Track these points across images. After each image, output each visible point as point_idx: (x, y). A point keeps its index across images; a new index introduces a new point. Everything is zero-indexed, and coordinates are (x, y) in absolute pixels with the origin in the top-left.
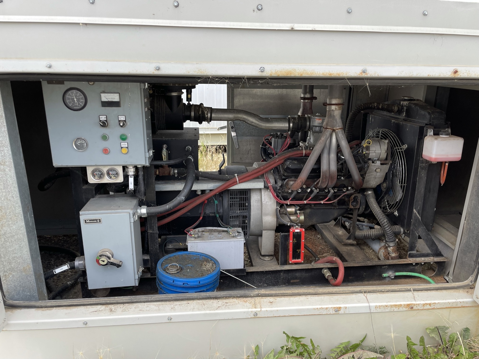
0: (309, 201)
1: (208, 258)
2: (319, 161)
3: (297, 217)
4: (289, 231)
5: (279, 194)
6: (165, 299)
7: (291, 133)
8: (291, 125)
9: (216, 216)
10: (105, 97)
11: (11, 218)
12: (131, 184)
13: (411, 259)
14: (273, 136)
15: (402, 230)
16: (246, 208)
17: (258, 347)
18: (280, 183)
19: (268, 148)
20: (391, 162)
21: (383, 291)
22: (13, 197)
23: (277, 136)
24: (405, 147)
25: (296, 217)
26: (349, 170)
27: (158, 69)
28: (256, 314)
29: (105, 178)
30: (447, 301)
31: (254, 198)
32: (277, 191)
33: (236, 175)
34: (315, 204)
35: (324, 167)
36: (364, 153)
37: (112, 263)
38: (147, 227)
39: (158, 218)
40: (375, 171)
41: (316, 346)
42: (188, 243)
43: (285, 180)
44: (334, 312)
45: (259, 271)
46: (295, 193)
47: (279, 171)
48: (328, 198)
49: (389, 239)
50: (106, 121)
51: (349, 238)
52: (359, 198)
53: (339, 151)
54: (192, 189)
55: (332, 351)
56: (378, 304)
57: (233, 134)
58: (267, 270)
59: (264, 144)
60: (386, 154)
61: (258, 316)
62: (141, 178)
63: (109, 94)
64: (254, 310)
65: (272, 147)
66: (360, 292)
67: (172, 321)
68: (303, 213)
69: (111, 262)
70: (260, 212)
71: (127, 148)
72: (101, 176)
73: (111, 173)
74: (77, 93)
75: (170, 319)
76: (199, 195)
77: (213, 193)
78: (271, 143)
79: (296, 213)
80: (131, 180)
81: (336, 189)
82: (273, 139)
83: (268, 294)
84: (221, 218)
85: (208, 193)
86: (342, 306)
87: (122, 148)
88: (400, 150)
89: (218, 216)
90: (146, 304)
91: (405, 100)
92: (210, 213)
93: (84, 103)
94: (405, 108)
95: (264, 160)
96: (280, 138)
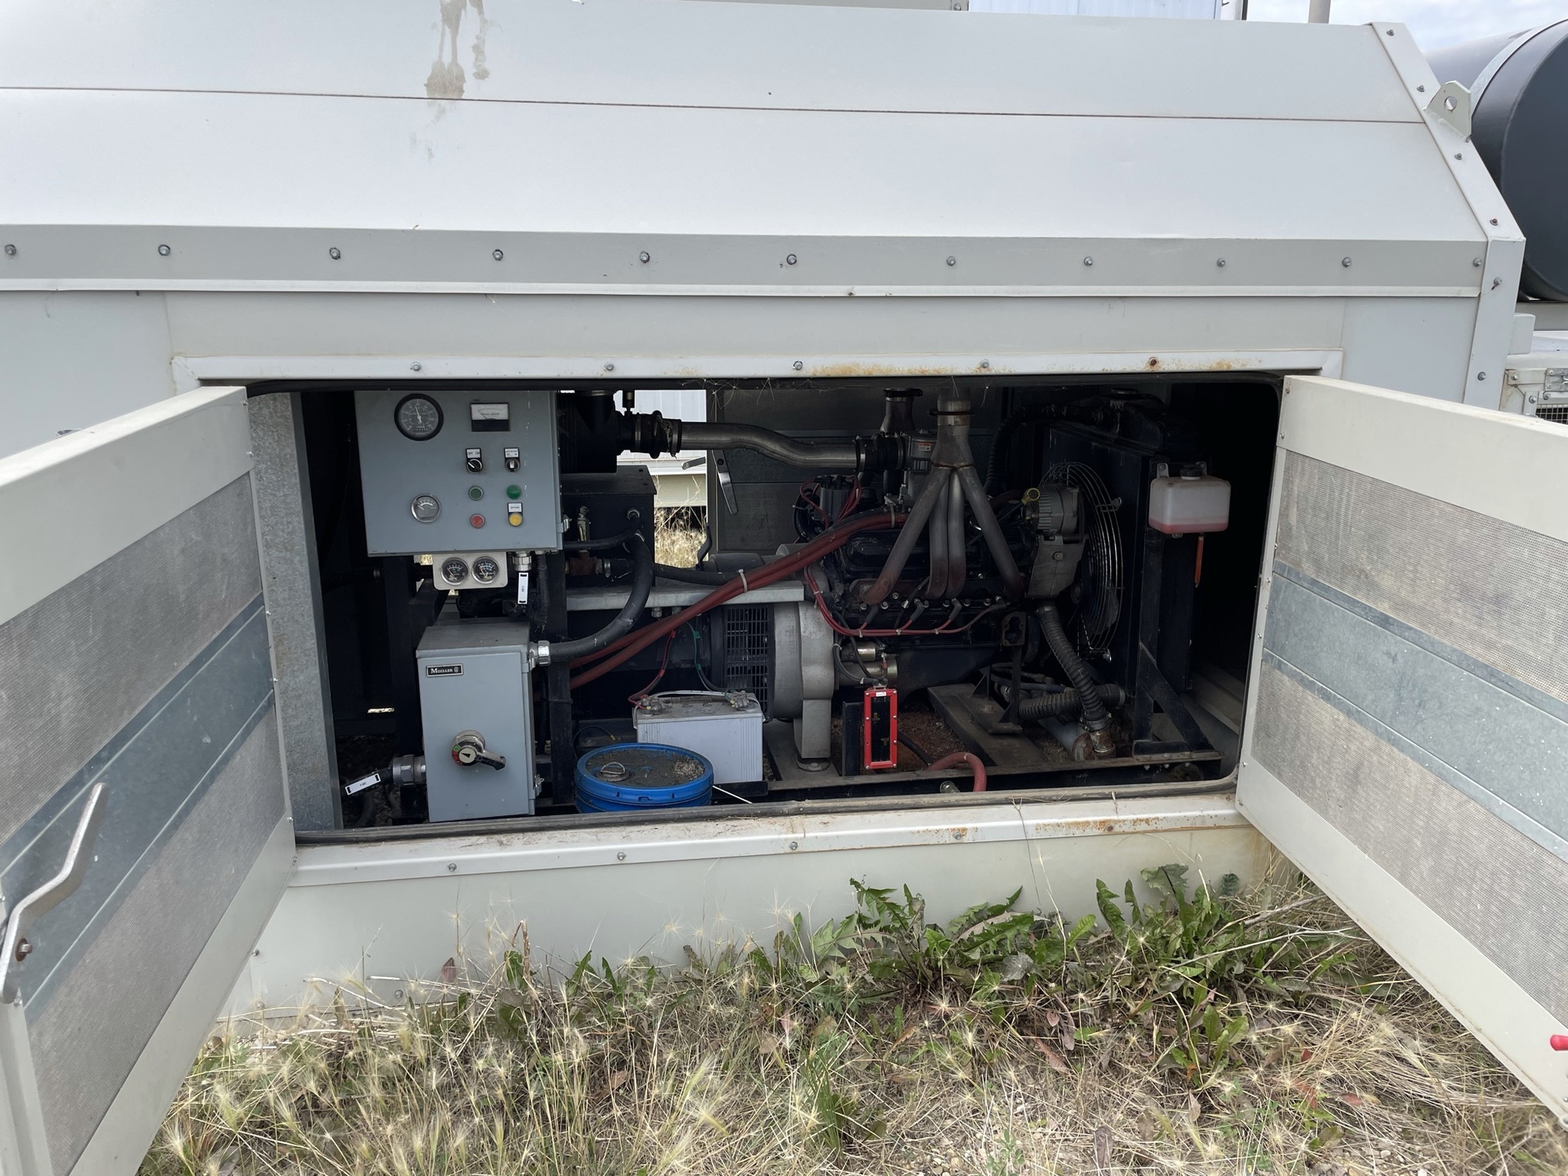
0: (907, 629)
1: (685, 755)
2: (924, 538)
3: (882, 668)
4: (862, 698)
5: (838, 614)
6: (609, 820)
7: (863, 477)
8: (863, 456)
9: (694, 670)
10: (479, 411)
11: (297, 660)
12: (523, 590)
13: (1140, 757)
14: (822, 482)
15: (1122, 694)
16: (764, 648)
17: (801, 918)
18: (839, 590)
19: (811, 511)
20: (1086, 537)
21: (1054, 798)
22: (303, 615)
23: (829, 483)
24: (1118, 502)
25: (879, 669)
26: (992, 559)
27: (611, 368)
28: (794, 845)
29: (470, 577)
30: (1182, 814)
31: (783, 626)
32: (834, 606)
33: (741, 571)
34: (924, 638)
35: (937, 549)
36: (1028, 518)
37: (486, 759)
38: (544, 689)
39: (571, 671)
40: (1053, 558)
41: (914, 896)
42: (637, 725)
43: (850, 581)
44: (953, 840)
45: (796, 788)
46: (874, 611)
47: (837, 564)
48: (949, 621)
49: (1091, 713)
50: (480, 459)
51: (1005, 720)
52: (1023, 622)
53: (968, 514)
54: (647, 605)
55: (952, 924)
56: (1041, 822)
57: (723, 478)
58: (817, 786)
59: (801, 502)
60: (1075, 519)
61: (798, 850)
62: (542, 576)
63: (488, 406)
64: (791, 836)
65: (821, 507)
66: (1008, 802)
67: (626, 861)
68: (896, 658)
69: (484, 758)
70: (797, 656)
71: (521, 513)
72: (462, 574)
73: (482, 567)
74: (422, 405)
75: (621, 856)
76: (656, 619)
77: (688, 614)
78: (819, 499)
79: (876, 660)
80: (523, 582)
81: (967, 600)
82: (822, 489)
83: (819, 808)
84: (708, 672)
85: (679, 613)
86: (968, 826)
87: (510, 514)
88: (1107, 511)
89: (699, 668)
90: (569, 831)
91: (1120, 397)
92: (683, 661)
93: (436, 424)
94: (1119, 415)
95: (803, 540)
96: (838, 486)
